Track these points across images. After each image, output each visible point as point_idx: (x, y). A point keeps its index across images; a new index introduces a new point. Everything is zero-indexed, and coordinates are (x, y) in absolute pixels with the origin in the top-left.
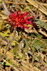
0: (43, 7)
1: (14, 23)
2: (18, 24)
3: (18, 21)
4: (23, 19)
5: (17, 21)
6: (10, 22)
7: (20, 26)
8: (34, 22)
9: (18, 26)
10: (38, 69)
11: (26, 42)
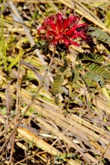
0: (83, 6)
1: (51, 37)
2: (60, 39)
3: (60, 33)
4: (69, 28)
5: (58, 33)
6: (44, 34)
7: (63, 41)
8: (88, 34)
9: (58, 43)
10: (81, 119)
11: (75, 70)
